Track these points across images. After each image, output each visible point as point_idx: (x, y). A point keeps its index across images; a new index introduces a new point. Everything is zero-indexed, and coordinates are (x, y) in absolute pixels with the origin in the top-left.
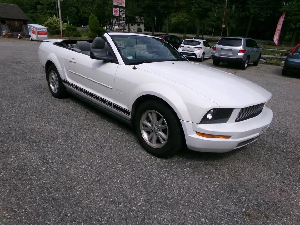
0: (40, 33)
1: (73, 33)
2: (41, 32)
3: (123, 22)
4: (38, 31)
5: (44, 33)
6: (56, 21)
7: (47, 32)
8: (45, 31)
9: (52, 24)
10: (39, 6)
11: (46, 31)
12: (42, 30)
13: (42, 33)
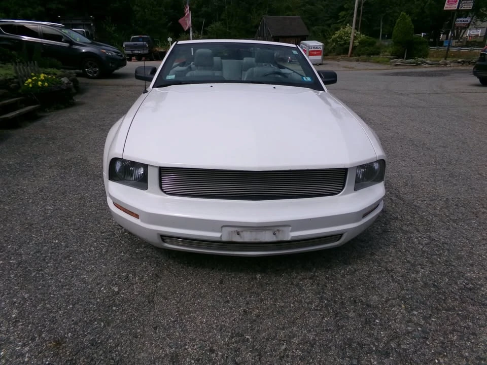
0: (313, 53)
1: (368, 50)
2: (314, 51)
3: (463, 21)
4: (310, 50)
5: (318, 53)
6: (348, 33)
7: (322, 52)
8: (319, 49)
9: (342, 39)
10: (342, 14)
11: (321, 49)
12: (316, 48)
13: (315, 53)
